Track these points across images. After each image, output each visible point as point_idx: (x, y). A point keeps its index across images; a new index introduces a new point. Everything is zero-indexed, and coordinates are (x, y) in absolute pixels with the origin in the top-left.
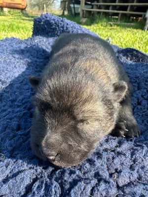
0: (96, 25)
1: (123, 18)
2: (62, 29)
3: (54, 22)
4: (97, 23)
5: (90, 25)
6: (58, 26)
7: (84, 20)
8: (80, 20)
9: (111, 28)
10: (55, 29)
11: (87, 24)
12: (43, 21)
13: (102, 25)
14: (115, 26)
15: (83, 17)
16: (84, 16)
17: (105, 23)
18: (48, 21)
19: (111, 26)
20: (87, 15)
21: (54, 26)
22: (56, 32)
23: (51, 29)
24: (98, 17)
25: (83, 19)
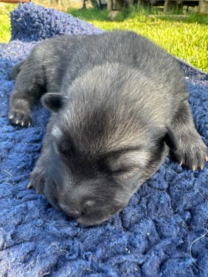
0: (131, 20)
1: (171, 8)
2: (48, 26)
3: (36, 16)
4: (132, 18)
5: (122, 21)
6: (43, 22)
7: (114, 14)
8: (107, 14)
9: (153, 23)
10: (38, 27)
11: (118, 20)
12: (21, 15)
13: (139, 20)
14: (159, 20)
15: (113, 10)
16: (114, 8)
17: (144, 17)
18: (28, 14)
19: (153, 20)
20: (118, 6)
21: (37, 23)
22: (41, 32)
23: (33, 27)
24: (134, 8)
25: (112, 12)
